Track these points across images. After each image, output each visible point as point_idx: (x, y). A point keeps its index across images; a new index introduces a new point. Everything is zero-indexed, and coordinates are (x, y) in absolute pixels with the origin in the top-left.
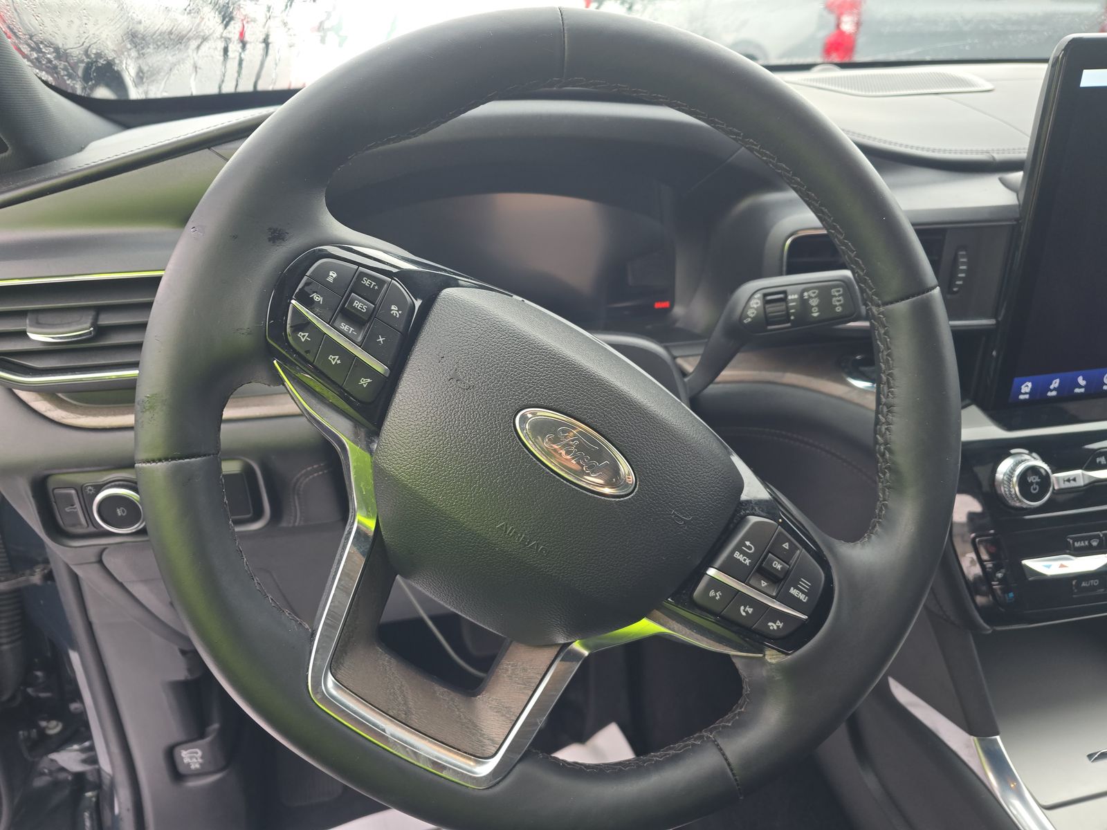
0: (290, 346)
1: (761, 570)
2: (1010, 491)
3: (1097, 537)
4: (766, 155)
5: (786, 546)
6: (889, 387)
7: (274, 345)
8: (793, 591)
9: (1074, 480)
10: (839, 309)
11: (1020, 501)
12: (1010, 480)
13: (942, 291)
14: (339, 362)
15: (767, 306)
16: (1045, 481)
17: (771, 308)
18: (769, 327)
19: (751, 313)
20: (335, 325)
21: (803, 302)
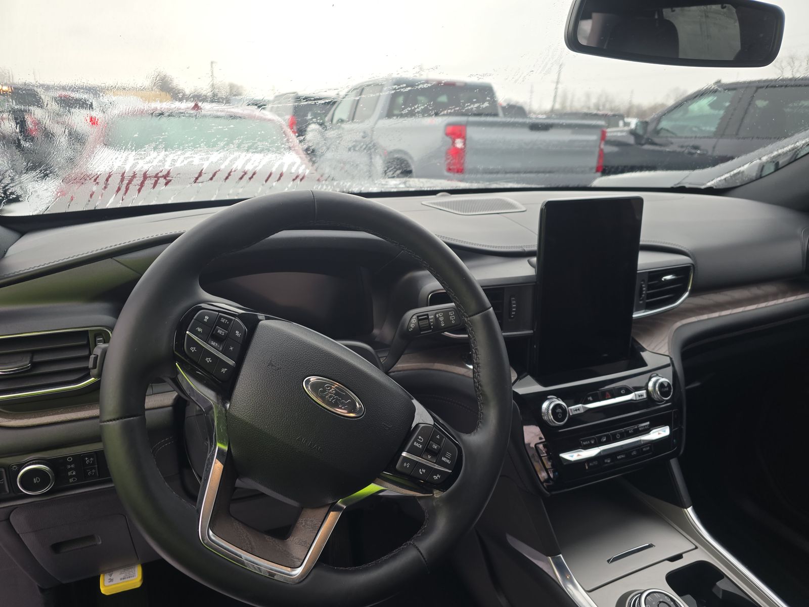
0: (186, 354)
1: (427, 450)
2: (549, 418)
3: (593, 438)
4: (410, 252)
5: (438, 437)
6: (477, 355)
7: (178, 354)
8: (444, 459)
9: (579, 410)
10: (453, 322)
11: (554, 423)
12: (548, 412)
13: (494, 309)
14: (211, 361)
15: (420, 322)
16: (564, 411)
17: (421, 323)
18: (422, 333)
19: (412, 326)
20: (209, 342)
21: (436, 319)
